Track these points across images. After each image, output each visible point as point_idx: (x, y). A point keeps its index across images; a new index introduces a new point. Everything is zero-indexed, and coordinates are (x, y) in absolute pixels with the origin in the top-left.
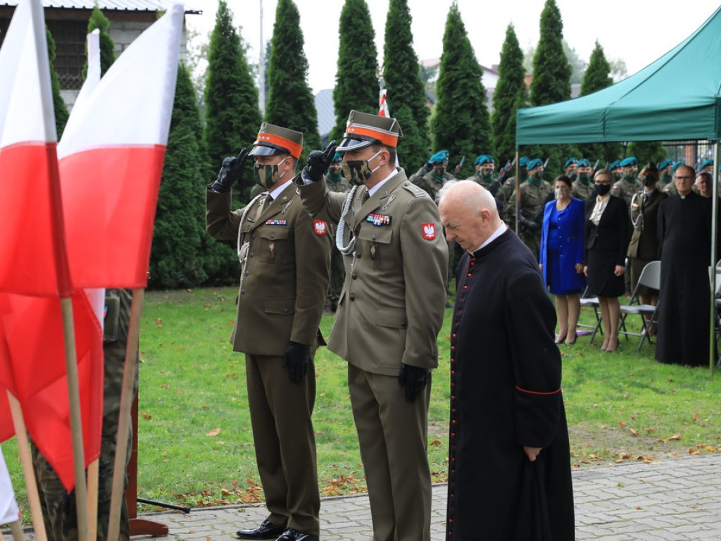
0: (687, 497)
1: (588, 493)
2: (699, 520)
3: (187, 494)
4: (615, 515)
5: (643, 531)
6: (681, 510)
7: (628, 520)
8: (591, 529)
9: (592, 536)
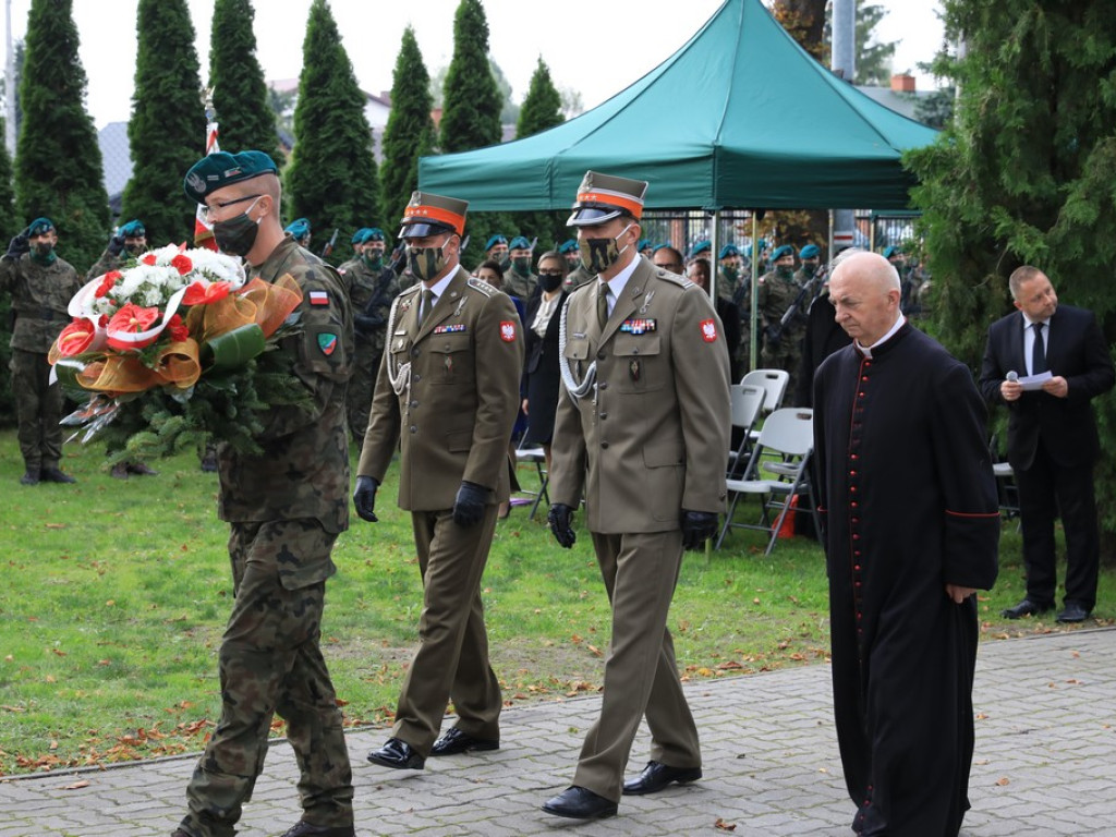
1: (524, 743)
4: (563, 776)
8: (527, 798)
9: (529, 809)
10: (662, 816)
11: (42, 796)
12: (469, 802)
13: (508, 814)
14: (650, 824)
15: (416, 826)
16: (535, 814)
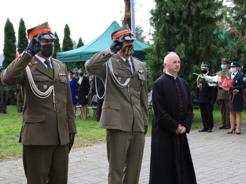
0: (102, 153)
1: (75, 155)
2: (105, 159)
4: (82, 159)
5: (90, 162)
6: (100, 157)
7: (86, 160)
8: (75, 163)
9: (75, 165)
10: (100, 165)
13: (71, 166)
14: (97, 166)
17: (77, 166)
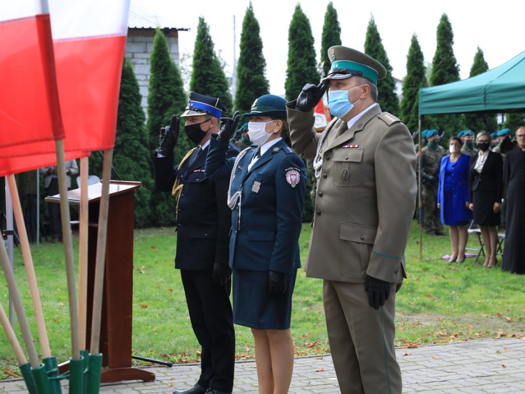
1: (473, 357)
3: (170, 355)
4: (494, 371)
5: (516, 381)
7: (504, 375)
8: (476, 380)
9: (476, 384)
11: (242, 370)
12: (445, 381)
13: (465, 386)
15: (419, 390)
16: (480, 387)
17: (480, 388)
